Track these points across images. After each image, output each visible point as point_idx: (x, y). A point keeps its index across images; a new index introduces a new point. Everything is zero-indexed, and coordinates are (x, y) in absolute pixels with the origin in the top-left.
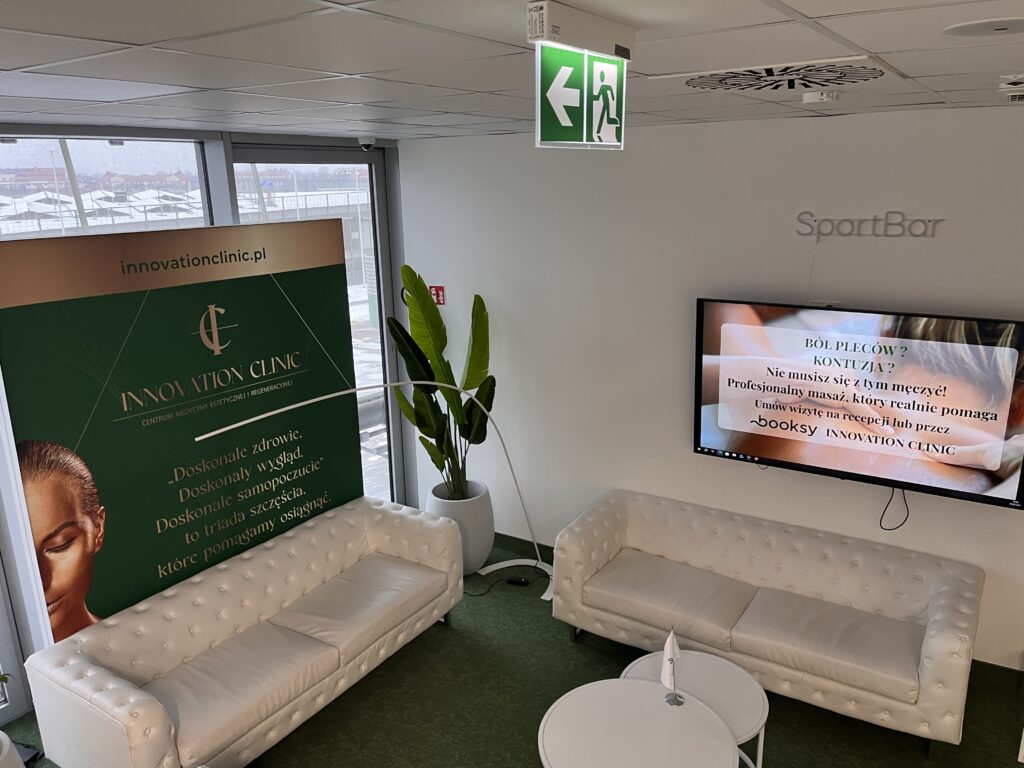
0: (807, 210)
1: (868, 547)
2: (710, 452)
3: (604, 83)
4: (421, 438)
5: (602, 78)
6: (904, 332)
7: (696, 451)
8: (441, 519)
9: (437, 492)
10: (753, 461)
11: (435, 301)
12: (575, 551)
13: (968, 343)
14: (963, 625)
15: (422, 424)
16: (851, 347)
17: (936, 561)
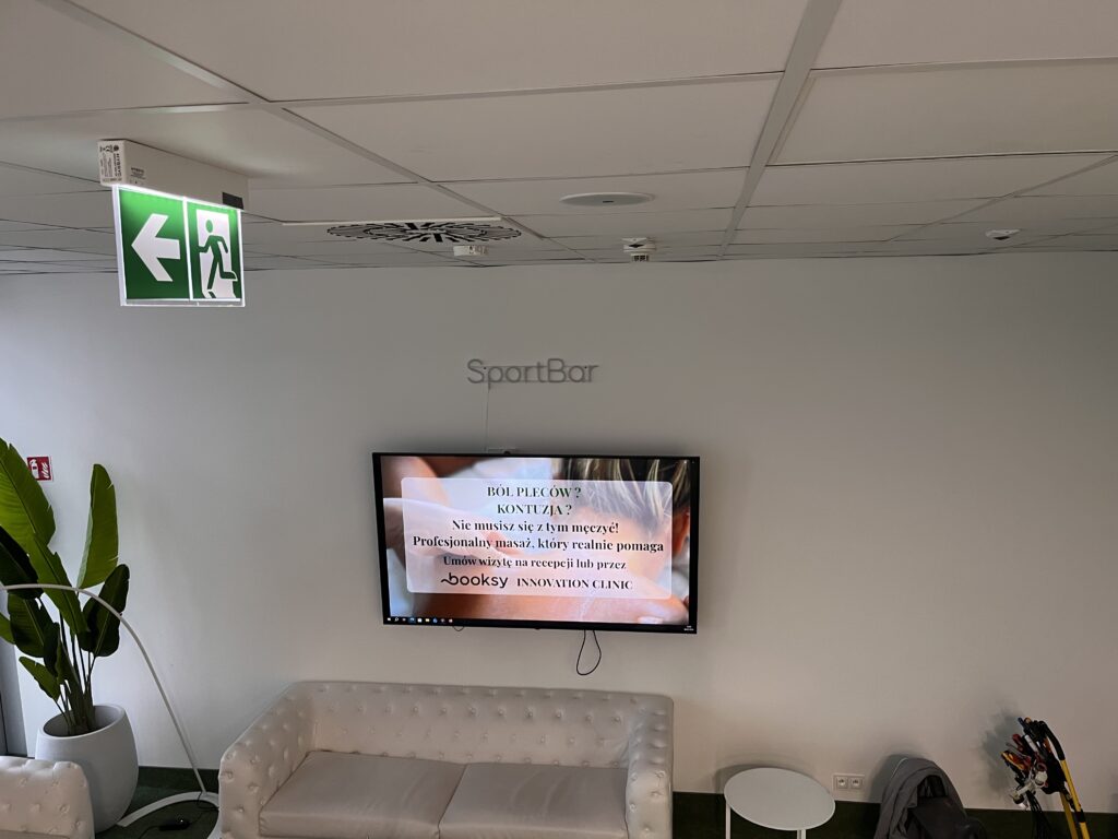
0: (476, 358)
1: (568, 696)
2: (401, 622)
3: (212, 234)
4: (22, 659)
5: (210, 229)
6: (574, 474)
7: (386, 622)
8: (57, 765)
9: (51, 728)
10: (447, 624)
11: (37, 476)
12: (246, 771)
13: (624, 480)
14: (659, 760)
15: (22, 640)
16: (530, 492)
17: (630, 698)
